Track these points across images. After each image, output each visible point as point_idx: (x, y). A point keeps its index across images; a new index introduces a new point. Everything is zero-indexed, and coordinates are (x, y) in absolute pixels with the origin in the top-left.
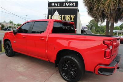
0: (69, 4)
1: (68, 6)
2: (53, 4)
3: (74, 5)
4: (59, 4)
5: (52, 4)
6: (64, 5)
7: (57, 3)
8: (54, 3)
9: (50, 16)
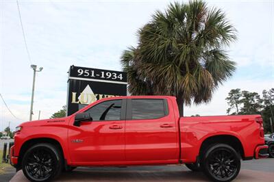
0: (112, 75)
1: (110, 79)
2: (81, 71)
3: (121, 78)
4: (93, 72)
5: (79, 71)
6: (103, 77)
7: (90, 70)
8: (84, 69)
9: (74, 94)
